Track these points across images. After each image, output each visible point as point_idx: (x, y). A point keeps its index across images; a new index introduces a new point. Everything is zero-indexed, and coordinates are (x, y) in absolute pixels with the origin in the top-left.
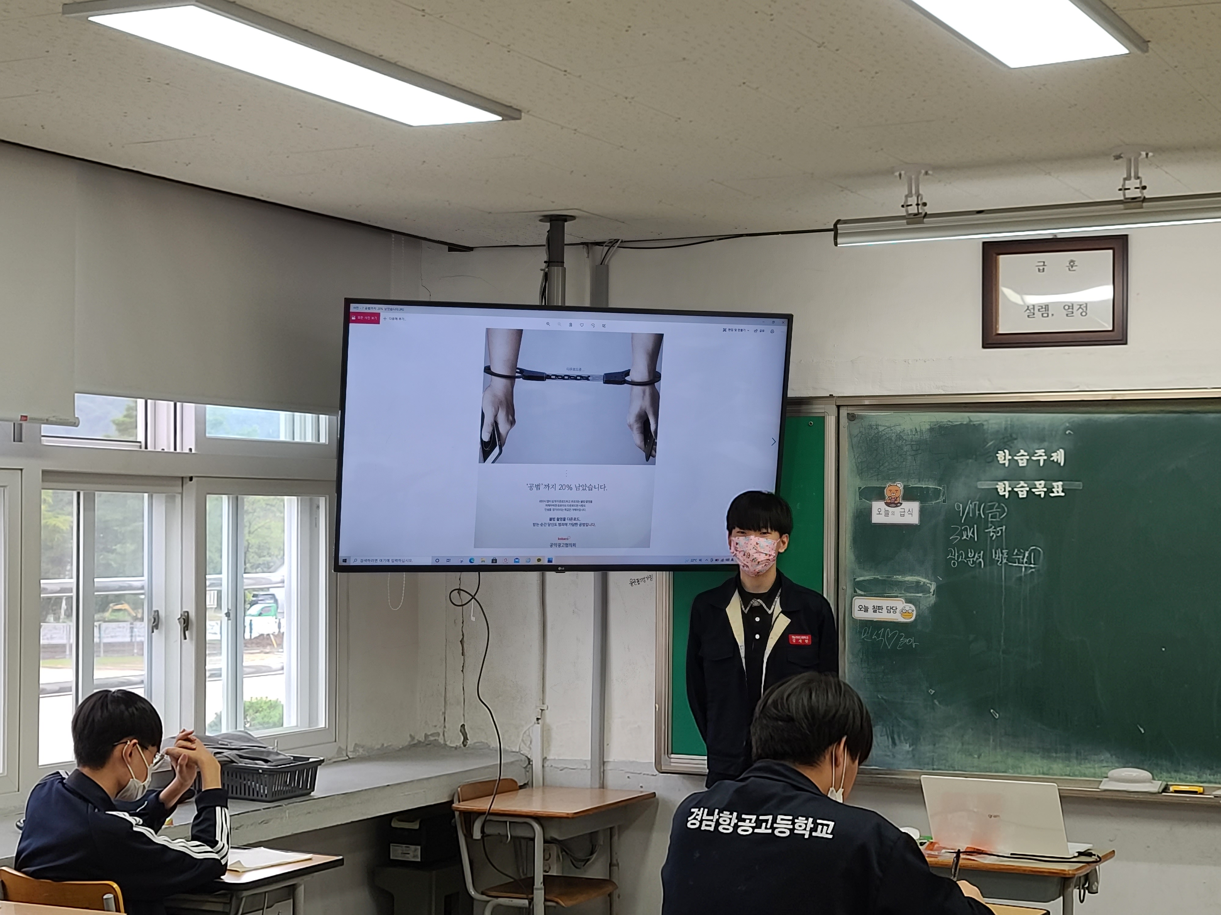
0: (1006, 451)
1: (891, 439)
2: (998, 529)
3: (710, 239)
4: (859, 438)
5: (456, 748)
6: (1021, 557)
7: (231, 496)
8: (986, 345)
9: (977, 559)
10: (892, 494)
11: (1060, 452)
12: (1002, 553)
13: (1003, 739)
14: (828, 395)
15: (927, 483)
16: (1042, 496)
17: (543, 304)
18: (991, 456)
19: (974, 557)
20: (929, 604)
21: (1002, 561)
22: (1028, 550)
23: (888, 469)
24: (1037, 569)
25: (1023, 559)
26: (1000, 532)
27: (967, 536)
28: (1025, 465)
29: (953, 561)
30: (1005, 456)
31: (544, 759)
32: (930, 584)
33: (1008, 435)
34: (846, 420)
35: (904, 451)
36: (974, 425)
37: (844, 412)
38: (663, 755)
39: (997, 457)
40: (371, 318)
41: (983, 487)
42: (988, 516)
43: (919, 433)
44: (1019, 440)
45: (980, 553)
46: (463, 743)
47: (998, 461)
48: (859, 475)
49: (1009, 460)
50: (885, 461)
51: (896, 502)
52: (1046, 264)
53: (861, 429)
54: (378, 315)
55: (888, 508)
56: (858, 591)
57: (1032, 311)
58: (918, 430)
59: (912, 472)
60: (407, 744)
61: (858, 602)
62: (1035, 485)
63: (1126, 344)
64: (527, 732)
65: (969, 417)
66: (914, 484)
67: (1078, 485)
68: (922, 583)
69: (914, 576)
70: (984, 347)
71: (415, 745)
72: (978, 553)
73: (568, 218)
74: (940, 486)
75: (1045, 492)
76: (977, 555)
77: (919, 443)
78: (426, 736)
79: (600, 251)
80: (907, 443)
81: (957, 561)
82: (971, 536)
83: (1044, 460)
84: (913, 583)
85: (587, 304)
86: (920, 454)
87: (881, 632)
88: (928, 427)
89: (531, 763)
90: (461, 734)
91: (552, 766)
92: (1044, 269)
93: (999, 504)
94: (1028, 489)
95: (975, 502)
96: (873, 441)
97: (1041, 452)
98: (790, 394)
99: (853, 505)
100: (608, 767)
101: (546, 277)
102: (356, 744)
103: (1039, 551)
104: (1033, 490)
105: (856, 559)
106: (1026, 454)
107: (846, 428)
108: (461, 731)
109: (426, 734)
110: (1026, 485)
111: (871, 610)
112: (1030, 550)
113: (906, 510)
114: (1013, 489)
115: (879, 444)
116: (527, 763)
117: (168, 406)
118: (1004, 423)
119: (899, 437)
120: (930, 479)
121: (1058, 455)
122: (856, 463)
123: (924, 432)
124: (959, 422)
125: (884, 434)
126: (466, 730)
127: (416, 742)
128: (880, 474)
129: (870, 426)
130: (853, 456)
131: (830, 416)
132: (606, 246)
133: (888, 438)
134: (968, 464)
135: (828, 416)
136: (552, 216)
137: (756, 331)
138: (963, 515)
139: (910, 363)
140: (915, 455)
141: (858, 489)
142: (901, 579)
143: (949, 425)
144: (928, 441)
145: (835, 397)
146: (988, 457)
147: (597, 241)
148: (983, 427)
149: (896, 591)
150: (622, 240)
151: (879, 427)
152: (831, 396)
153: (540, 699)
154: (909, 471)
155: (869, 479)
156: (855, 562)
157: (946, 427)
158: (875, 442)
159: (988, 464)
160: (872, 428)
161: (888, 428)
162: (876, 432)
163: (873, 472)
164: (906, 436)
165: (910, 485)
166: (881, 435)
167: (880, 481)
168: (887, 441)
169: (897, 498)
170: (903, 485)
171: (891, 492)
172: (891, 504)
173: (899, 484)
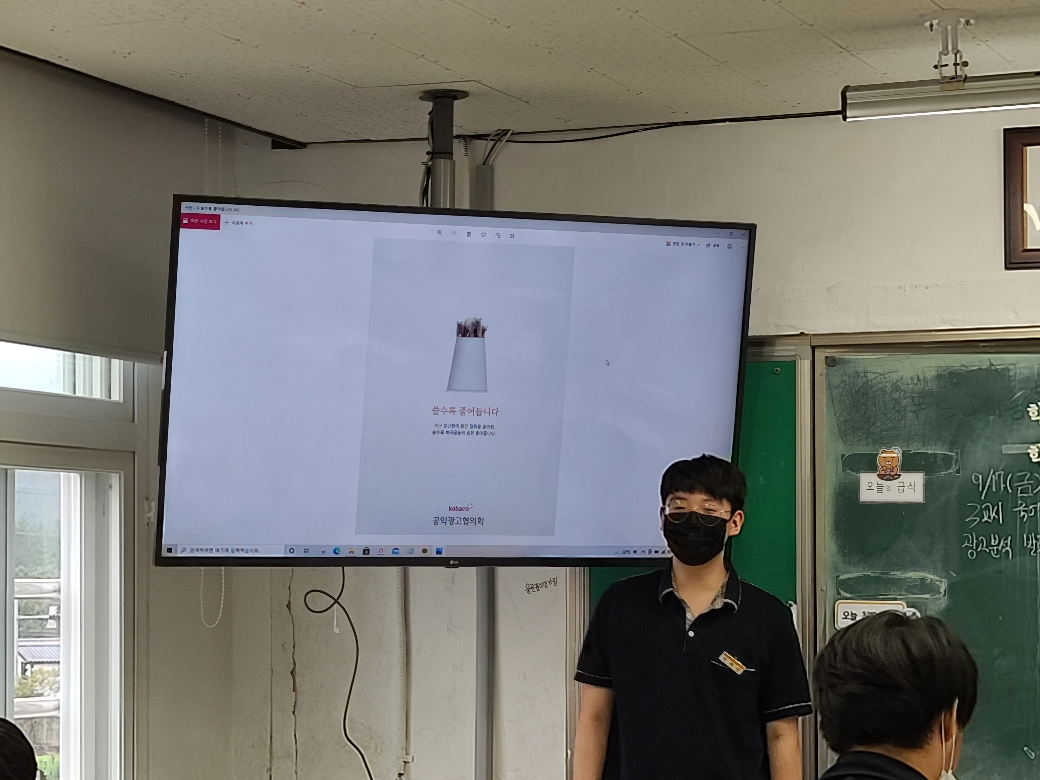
1: (885, 391)
2: (1031, 507)
3: (633, 130)
4: (841, 390)
8: (1010, 265)
9: (1003, 547)
10: (887, 463)
12: (1036, 539)
14: (798, 333)
15: (934, 447)
18: (1019, 411)
19: (998, 545)
20: (939, 608)
21: (1036, 549)
23: (881, 430)
26: (1033, 510)
27: (989, 517)
29: (970, 551)
30: (1038, 411)
32: (940, 581)
34: (825, 366)
35: (903, 406)
36: (997, 370)
37: (820, 355)
39: (1029, 412)
40: (208, 221)
41: (1010, 452)
42: (1018, 490)
43: (922, 382)
45: (1006, 539)
47: (1030, 417)
48: (842, 438)
50: (877, 419)
51: (892, 473)
53: (844, 378)
54: (218, 217)
55: (881, 482)
56: (844, 594)
58: (921, 377)
59: (913, 433)
61: (843, 607)
65: (989, 360)
66: (916, 449)
68: (929, 581)
69: (918, 571)
70: (1007, 268)
72: (1004, 541)
73: (460, 94)
74: (952, 452)
76: (1002, 541)
77: (923, 394)
79: (482, 146)
80: (907, 395)
81: (976, 550)
82: (994, 517)
84: (917, 581)
85: (466, 206)
86: (924, 409)
88: (934, 373)
93: (1031, 475)
95: (999, 473)
96: (860, 394)
98: (751, 333)
99: (834, 479)
101: (428, 172)
105: (839, 550)
107: (824, 376)
113: (907, 484)
115: (868, 397)
118: (1036, 366)
119: (896, 387)
120: (939, 443)
122: (837, 422)
123: (929, 381)
124: (976, 366)
125: (876, 384)
128: (870, 437)
129: (855, 373)
130: (834, 414)
131: (802, 361)
132: (491, 140)
133: (880, 388)
134: (988, 422)
135: (800, 361)
136: (437, 91)
137: (709, 245)
138: (983, 489)
139: (906, 290)
140: (918, 410)
141: (840, 457)
142: (900, 575)
143: (964, 370)
144: (934, 391)
145: (808, 335)
146: (1015, 412)
147: (479, 133)
148: (1009, 373)
149: (894, 591)
150: (513, 131)
151: (869, 374)
152: (802, 334)
153: (402, 748)
154: (910, 432)
155: (856, 443)
156: (837, 554)
157: (959, 373)
158: (863, 395)
159: (1015, 421)
160: (859, 376)
161: (881, 375)
162: (864, 381)
163: (861, 434)
164: (904, 386)
165: (911, 451)
166: (871, 384)
167: (869, 446)
168: (880, 392)
169: (893, 469)
170: (901, 452)
171: (885, 461)
172: (885, 476)
173: (896, 449)
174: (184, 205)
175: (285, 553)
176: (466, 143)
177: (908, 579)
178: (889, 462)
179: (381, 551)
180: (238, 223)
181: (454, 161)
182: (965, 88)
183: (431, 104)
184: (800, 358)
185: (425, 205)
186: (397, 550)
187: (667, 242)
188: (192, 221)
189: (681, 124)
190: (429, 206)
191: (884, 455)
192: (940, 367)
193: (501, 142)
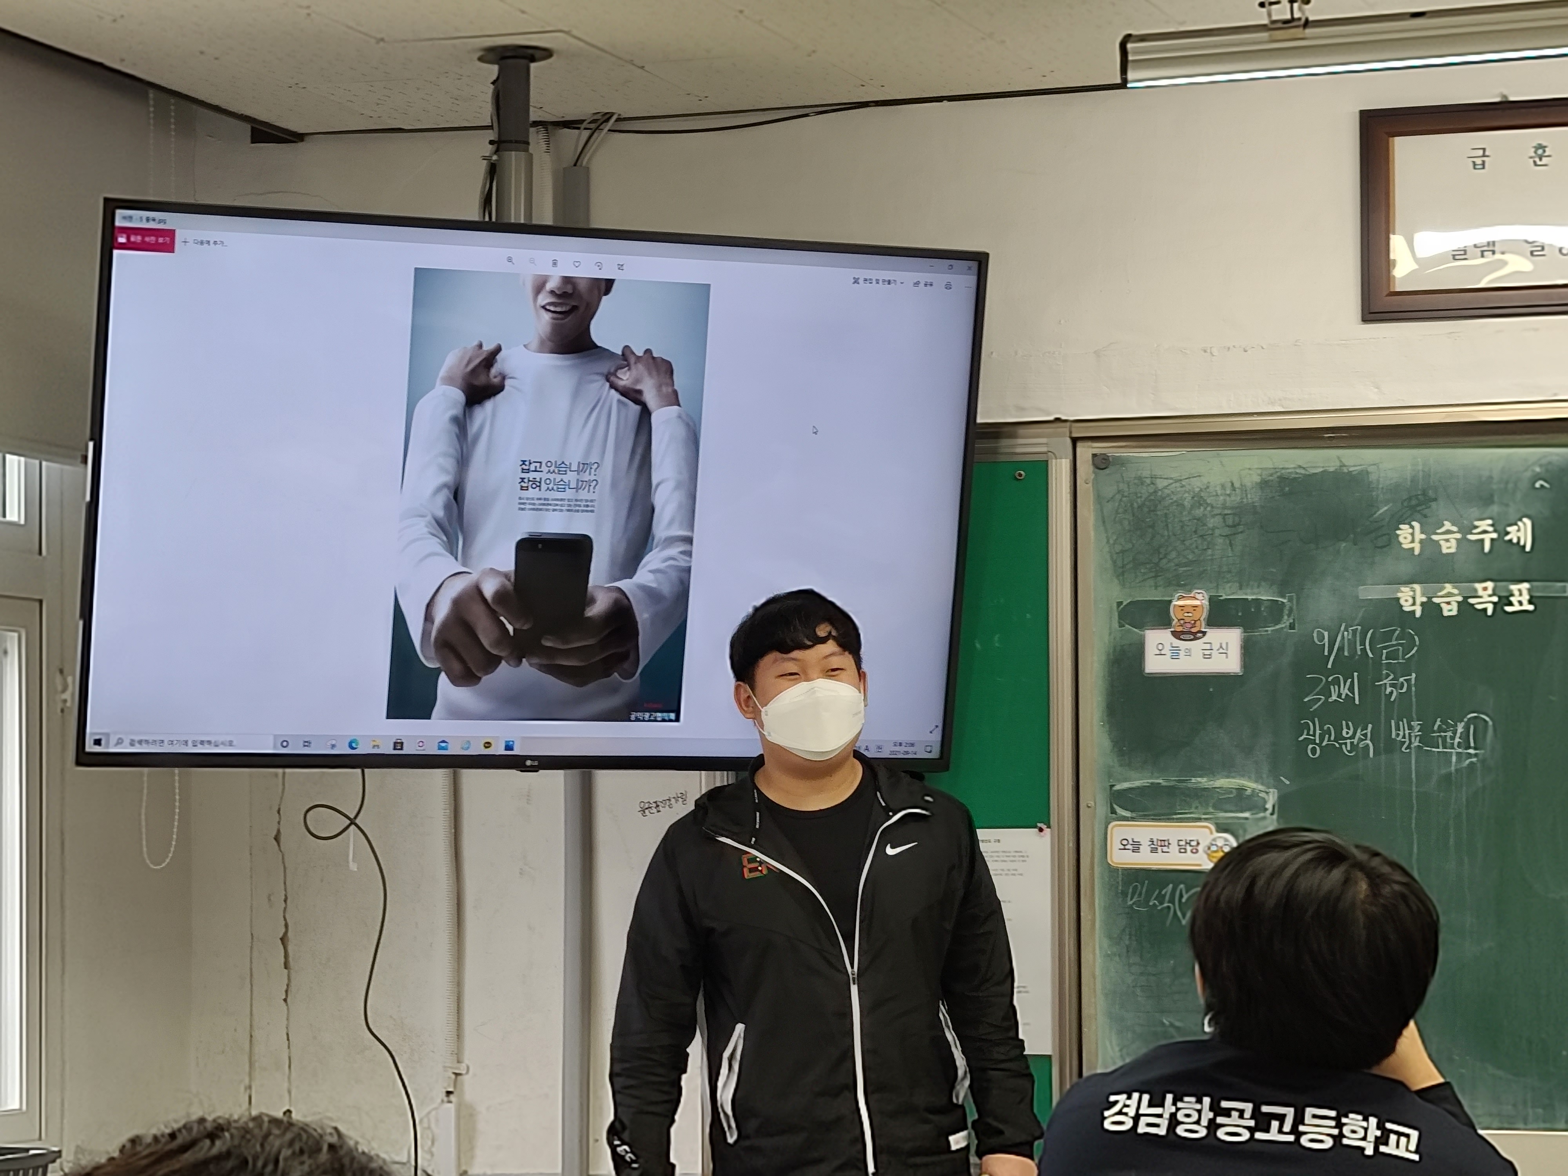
0: (1414, 523)
1: (1183, 505)
2: (1401, 680)
3: (804, 112)
4: (1117, 504)
6: (1449, 734)
8: (1369, 315)
9: (1361, 740)
10: (1186, 614)
11: (1525, 524)
12: (1411, 728)
14: (1051, 418)
15: (1256, 591)
16: (1490, 612)
18: (1383, 535)
19: (1353, 737)
21: (1410, 743)
22: (1461, 721)
23: (1177, 565)
24: (1480, 757)
25: (1453, 738)
26: (1406, 685)
27: (1339, 696)
28: (1453, 550)
29: (1311, 746)
30: (1412, 534)
32: (1267, 793)
33: (1419, 492)
34: (1091, 468)
35: (1209, 529)
36: (1350, 473)
37: (1085, 452)
39: (1398, 536)
40: (156, 240)
41: (1369, 597)
42: (1382, 653)
43: (1238, 491)
44: (1441, 501)
45: (1366, 728)
47: (1401, 544)
48: (1118, 577)
49: (1421, 541)
50: (1170, 548)
51: (1194, 630)
52: (1487, 153)
53: (1121, 486)
54: (171, 234)
55: (1177, 642)
56: (1121, 812)
58: (1237, 485)
59: (1225, 569)
61: (1119, 832)
62: (1476, 590)
65: (1338, 458)
66: (1229, 593)
67: (1562, 589)
68: (1249, 792)
69: (1233, 777)
70: (1365, 320)
72: (1362, 731)
74: (1283, 597)
75: (1495, 604)
76: (1359, 731)
77: (1240, 510)
79: (571, 139)
80: (1216, 511)
81: (1319, 745)
82: (1347, 695)
83: (1492, 540)
84: (1231, 792)
86: (1241, 532)
87: (1166, 893)
88: (1257, 479)
92: (1484, 162)
93: (1403, 630)
94: (1460, 599)
95: (1354, 628)
96: (1146, 510)
97: (1485, 524)
98: (982, 418)
99: (1106, 638)
101: (493, 170)
103: (1485, 720)
104: (1471, 601)
105: (1114, 746)
106: (1455, 529)
107: (1090, 485)
110: (1456, 591)
111: (1145, 848)
112: (1466, 720)
113: (1216, 646)
114: (1430, 598)
115: (1157, 515)
118: (1409, 467)
119: (1199, 501)
120: (1263, 583)
122: (1110, 552)
123: (1248, 489)
124: (1319, 467)
125: (1168, 495)
128: (1160, 576)
129: (1139, 480)
130: (1105, 540)
131: (1058, 460)
132: (585, 129)
133: (1176, 501)
134: (1338, 552)
135: (1054, 461)
136: (505, 48)
137: (918, 284)
138: (1330, 653)
139: (1214, 354)
140: (1231, 535)
141: (1115, 605)
142: (1206, 784)
143: (1301, 474)
144: (1256, 506)
145: (1066, 421)
146: (1376, 538)
147: (568, 118)
148: (1368, 478)
149: (1197, 808)
150: (619, 115)
151: (1158, 481)
152: (1058, 420)
153: (452, 1053)
154: (1220, 567)
155: (1139, 584)
156: (1111, 752)
157: (1295, 478)
158: (1150, 511)
159: (1379, 550)
160: (1142, 483)
161: (1177, 481)
162: (1151, 491)
163: (1145, 571)
164: (1212, 498)
165: (1221, 596)
166: (1161, 496)
167: (1159, 588)
168: (1175, 507)
169: (1195, 623)
170: (1207, 597)
171: (1183, 612)
172: (1183, 634)
173: (1199, 593)
174: (119, 213)
175: (275, 747)
176: (547, 130)
177: (1218, 790)
178: (1188, 613)
179: (421, 744)
180: (202, 243)
181: (532, 155)
182: (1307, 36)
183: (495, 68)
184: (1054, 458)
185: (487, 219)
186: (446, 744)
187: (854, 278)
188: (133, 239)
189: (874, 104)
190: (494, 219)
191: (1181, 603)
192: (1266, 469)
193: (600, 132)
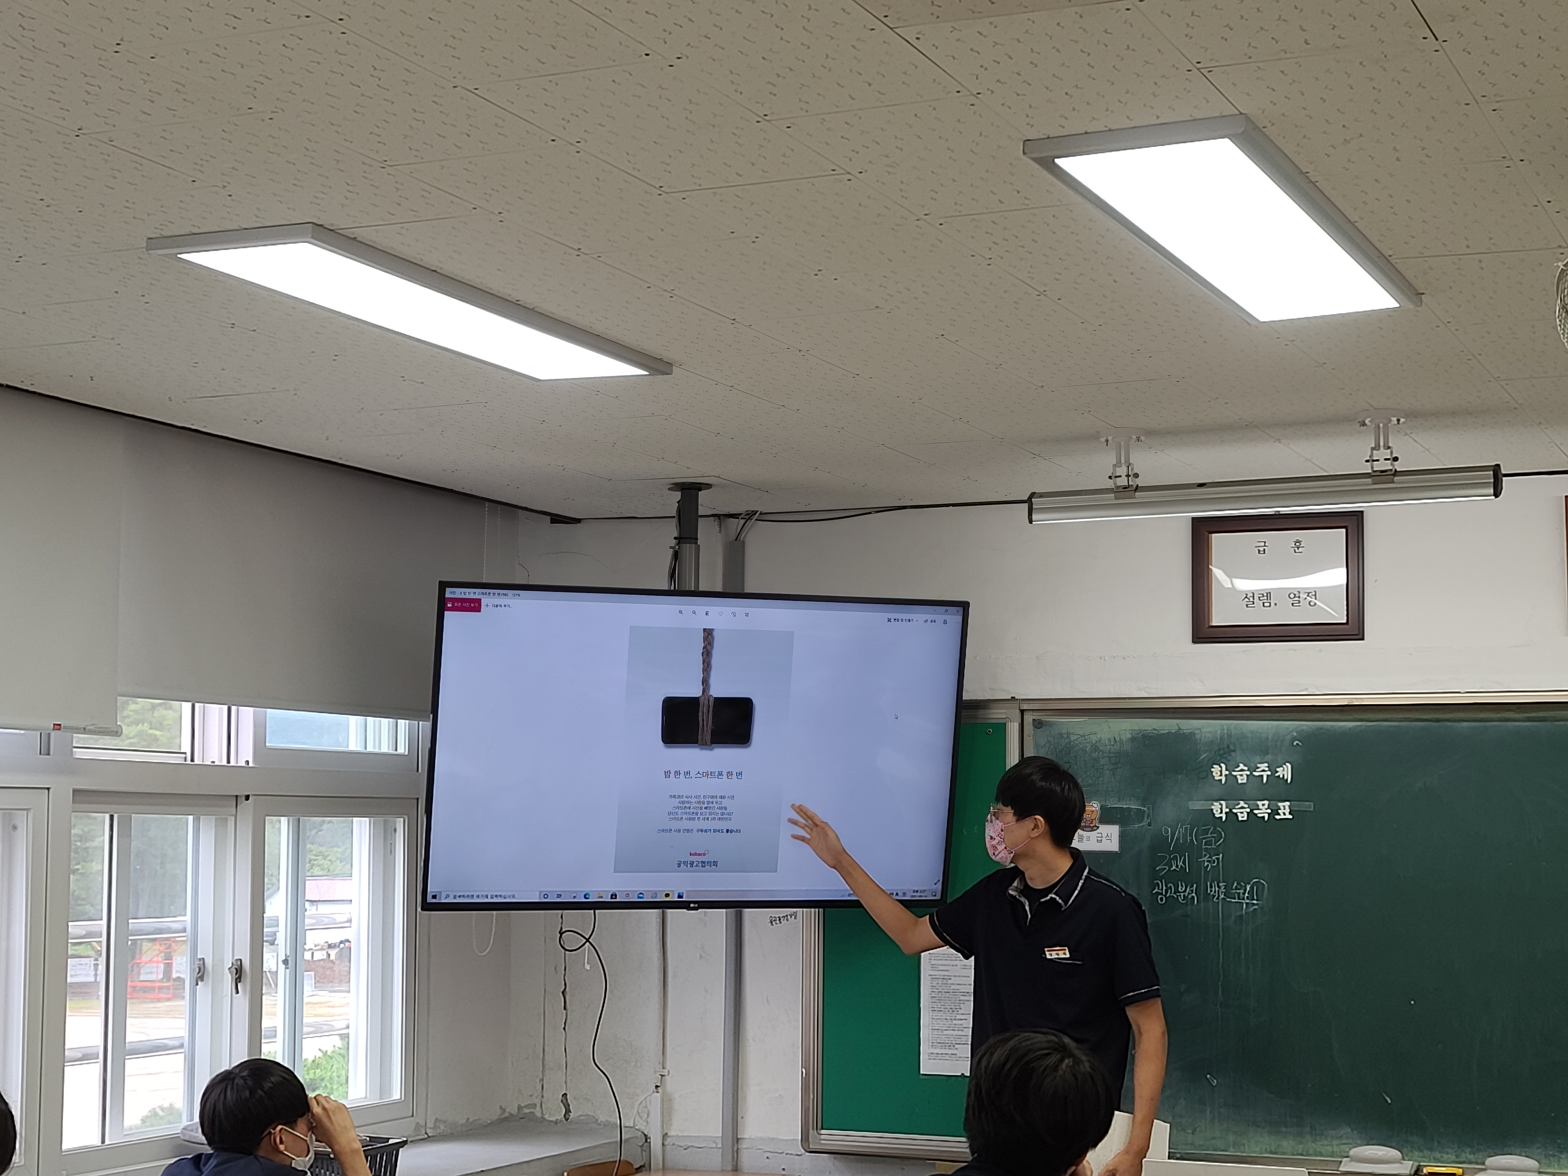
0: (1223, 766)
1: (1086, 751)
2: (1214, 858)
3: (867, 511)
5: (556, 1122)
6: (1242, 891)
7: (291, 818)
8: (1196, 639)
9: (1189, 894)
11: (1287, 767)
12: (1219, 887)
13: (1222, 1110)
14: (1009, 697)
15: (1128, 802)
16: (1266, 818)
17: (672, 588)
18: (1203, 771)
19: (1185, 891)
21: (1218, 896)
22: (1249, 884)
24: (1260, 905)
25: (1244, 894)
26: (1216, 861)
27: (1177, 866)
28: (1245, 781)
29: (1160, 896)
30: (1221, 771)
31: (665, 1136)
33: (1225, 746)
34: (1032, 728)
35: (1101, 765)
36: (1184, 734)
37: (1029, 718)
38: (811, 1131)
39: (1212, 772)
41: (1195, 808)
42: (1202, 842)
43: (1118, 743)
44: (1238, 752)
45: (1192, 886)
46: (565, 1116)
47: (1214, 777)
49: (1226, 775)
51: (1091, 825)
52: (1266, 544)
53: (1050, 739)
57: (1251, 599)
58: (1118, 739)
59: (1110, 789)
60: (496, 1118)
62: (1258, 806)
63: (1363, 639)
64: (644, 1102)
65: (1178, 725)
66: (1112, 803)
67: (1309, 806)
70: (1194, 642)
71: (506, 1119)
72: (1190, 888)
73: (703, 486)
74: (1145, 807)
75: (1269, 814)
77: (1119, 755)
78: (520, 1108)
79: (734, 525)
80: (1105, 755)
81: (1165, 896)
82: (1181, 866)
83: (1268, 776)
85: (719, 588)
86: (1120, 767)
88: (1129, 736)
89: (648, 1140)
90: (561, 1104)
91: (674, 1144)
92: (1264, 550)
93: (1215, 828)
94: (1248, 810)
95: (1186, 826)
96: (1064, 753)
97: (1264, 766)
98: (966, 697)
100: (743, 1145)
101: (676, 556)
102: (436, 1119)
103: (1263, 884)
104: (1256, 812)
106: (1246, 768)
107: (1032, 737)
108: (562, 1101)
109: (519, 1105)
110: (1246, 806)
112: (1251, 883)
113: (1104, 835)
114: (1231, 810)
115: (1071, 757)
116: (644, 1140)
117: (221, 711)
118: (1219, 731)
119: (1095, 748)
120: (1133, 798)
121: (1284, 770)
123: (1124, 742)
124: (1166, 730)
125: (1077, 745)
126: (569, 1101)
127: (507, 1115)
129: (1060, 735)
131: (1012, 722)
132: (742, 517)
133: (1082, 748)
134: (1177, 781)
135: (1010, 723)
136: (685, 484)
137: (926, 621)
138: (1172, 841)
139: (1106, 660)
140: (1114, 769)
143: (1155, 734)
144: (1128, 752)
145: (1018, 699)
146: (1199, 773)
147: (729, 513)
148: (1195, 737)
150: (761, 511)
151: (1072, 736)
152: (1013, 698)
153: (659, 1063)
154: (1107, 788)
157: (1151, 737)
158: (1067, 754)
159: (1200, 780)
160: (1062, 737)
161: (1082, 737)
162: (1067, 742)
164: (1103, 747)
165: (1108, 805)
166: (1073, 744)
168: (1081, 752)
169: (1095, 821)
170: (1099, 806)
172: (1085, 828)
173: (1095, 803)
174: (448, 590)
175: (540, 898)
176: (720, 520)
178: (1089, 815)
179: (627, 895)
180: (497, 606)
181: (699, 546)
182: (1137, 496)
183: (679, 495)
184: (1010, 721)
185: (672, 586)
186: (642, 895)
187: (888, 618)
189: (910, 507)
190: (677, 589)
192: (1134, 730)
193: (751, 521)
